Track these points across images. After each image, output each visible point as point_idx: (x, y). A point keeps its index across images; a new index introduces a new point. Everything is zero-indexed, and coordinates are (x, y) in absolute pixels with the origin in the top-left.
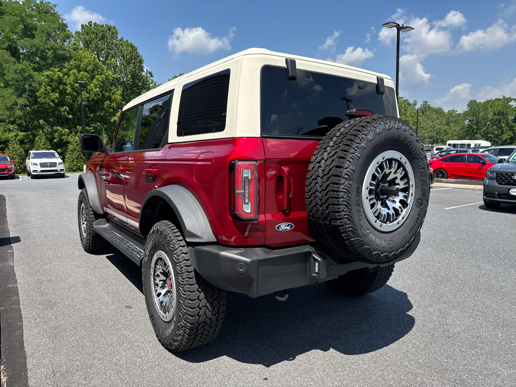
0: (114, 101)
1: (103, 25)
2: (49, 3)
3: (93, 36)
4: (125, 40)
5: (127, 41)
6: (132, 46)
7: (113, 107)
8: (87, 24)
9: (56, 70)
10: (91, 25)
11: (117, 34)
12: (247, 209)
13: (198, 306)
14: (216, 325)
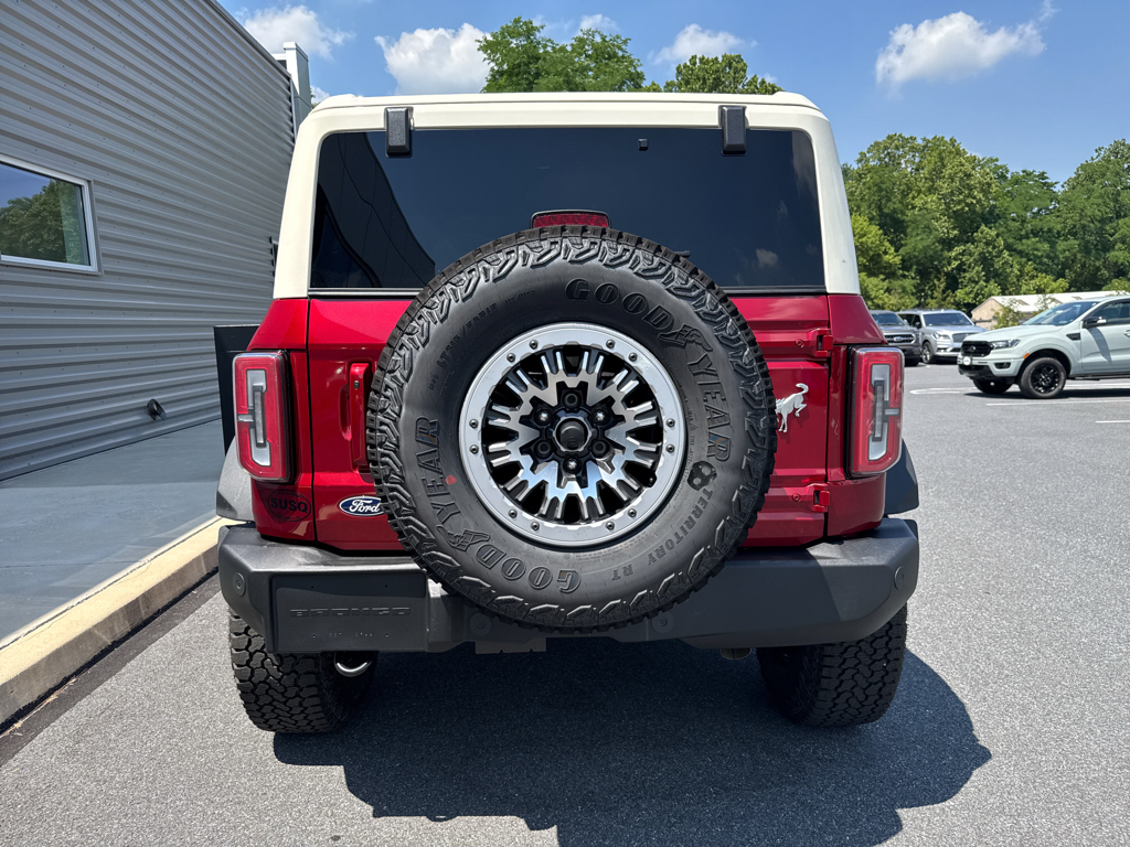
1: (716, 59)
8: (688, 63)
10: (695, 64)
11: (745, 71)
12: (263, 459)
13: (247, 649)
14: (297, 695)
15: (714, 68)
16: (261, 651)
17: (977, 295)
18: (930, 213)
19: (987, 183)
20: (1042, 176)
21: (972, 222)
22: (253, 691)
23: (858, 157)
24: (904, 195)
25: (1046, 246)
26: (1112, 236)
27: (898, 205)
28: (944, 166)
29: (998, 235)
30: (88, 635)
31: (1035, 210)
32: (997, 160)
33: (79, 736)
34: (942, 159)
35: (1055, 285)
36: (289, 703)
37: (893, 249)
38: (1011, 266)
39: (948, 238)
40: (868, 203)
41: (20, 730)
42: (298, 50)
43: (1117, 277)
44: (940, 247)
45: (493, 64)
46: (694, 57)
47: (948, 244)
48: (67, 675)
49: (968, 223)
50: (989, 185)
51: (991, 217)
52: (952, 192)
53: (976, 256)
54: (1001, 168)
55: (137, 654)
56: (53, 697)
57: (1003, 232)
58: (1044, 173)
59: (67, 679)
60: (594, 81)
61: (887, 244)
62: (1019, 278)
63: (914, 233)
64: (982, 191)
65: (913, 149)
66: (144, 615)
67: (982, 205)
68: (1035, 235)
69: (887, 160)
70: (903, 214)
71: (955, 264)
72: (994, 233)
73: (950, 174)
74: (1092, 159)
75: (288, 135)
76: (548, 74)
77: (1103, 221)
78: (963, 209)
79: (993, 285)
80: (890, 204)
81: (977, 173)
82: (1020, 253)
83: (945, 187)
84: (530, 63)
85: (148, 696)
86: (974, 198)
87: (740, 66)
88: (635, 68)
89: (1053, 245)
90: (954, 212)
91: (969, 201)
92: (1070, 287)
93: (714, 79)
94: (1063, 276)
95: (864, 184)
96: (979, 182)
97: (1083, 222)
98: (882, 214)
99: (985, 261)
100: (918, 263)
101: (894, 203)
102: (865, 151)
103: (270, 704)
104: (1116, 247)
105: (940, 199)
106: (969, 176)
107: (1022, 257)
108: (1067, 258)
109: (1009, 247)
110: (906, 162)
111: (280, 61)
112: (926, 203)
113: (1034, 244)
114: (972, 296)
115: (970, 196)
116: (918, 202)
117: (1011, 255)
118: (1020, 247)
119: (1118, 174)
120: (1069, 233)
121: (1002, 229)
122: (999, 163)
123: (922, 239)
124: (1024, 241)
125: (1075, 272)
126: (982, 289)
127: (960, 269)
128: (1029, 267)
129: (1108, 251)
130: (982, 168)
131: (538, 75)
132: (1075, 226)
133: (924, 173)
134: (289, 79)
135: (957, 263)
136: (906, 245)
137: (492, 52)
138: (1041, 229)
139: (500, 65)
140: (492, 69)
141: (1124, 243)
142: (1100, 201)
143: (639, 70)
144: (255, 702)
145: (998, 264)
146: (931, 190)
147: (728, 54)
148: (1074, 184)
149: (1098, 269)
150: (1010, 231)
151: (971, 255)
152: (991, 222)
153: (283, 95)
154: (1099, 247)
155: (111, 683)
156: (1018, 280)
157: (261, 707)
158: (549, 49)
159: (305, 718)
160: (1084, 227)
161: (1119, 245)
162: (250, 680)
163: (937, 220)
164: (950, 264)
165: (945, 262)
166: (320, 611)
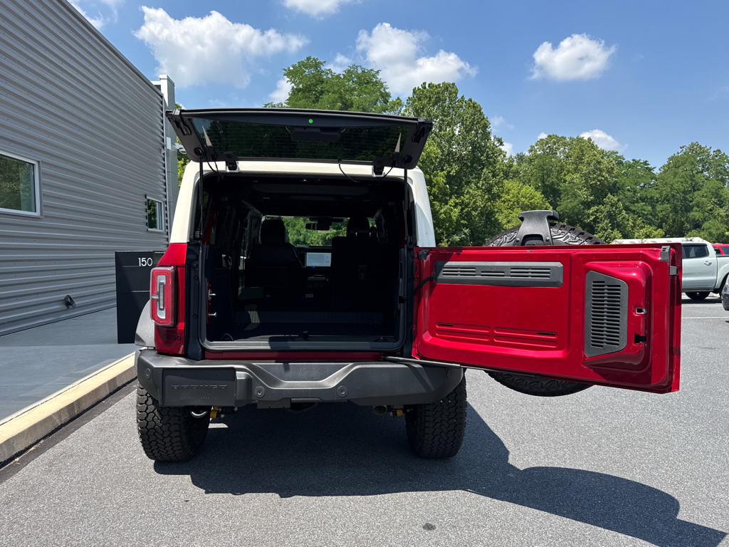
0: (435, 185)
1: (439, 85)
2: (371, 70)
3: (425, 102)
4: (466, 99)
5: (471, 100)
6: (474, 107)
7: (434, 193)
8: (420, 87)
9: (369, 153)
10: (425, 88)
11: (456, 93)
12: (162, 315)
13: (145, 411)
14: (169, 436)
15: (436, 91)
16: (153, 412)
17: (606, 238)
18: (576, 185)
19: (611, 168)
20: (645, 163)
21: (602, 191)
22: (147, 434)
23: (530, 148)
24: (559, 172)
25: (650, 208)
26: (691, 202)
27: (555, 180)
28: (584, 155)
29: (618, 201)
30: (50, 418)
31: (642, 185)
32: (617, 153)
33: (51, 464)
34: (582, 151)
35: (655, 233)
36: (165, 440)
37: (551, 208)
38: (628, 220)
39: (587, 201)
40: (535, 178)
41: (18, 462)
42: (169, 79)
43: (695, 229)
44: (582, 207)
45: (293, 85)
46: (424, 83)
47: (588, 205)
48: (39, 438)
49: (600, 192)
50: (613, 169)
51: (614, 189)
52: (589, 172)
53: (605, 213)
54: (620, 157)
55: (75, 430)
56: (32, 449)
57: (622, 199)
58: (646, 161)
59: (39, 441)
60: (357, 98)
61: (548, 204)
62: (633, 227)
63: (566, 198)
64: (608, 172)
65: (565, 144)
66: (76, 412)
67: (608, 181)
68: (643, 201)
69: (548, 151)
70: (558, 185)
71: (592, 218)
72: (616, 199)
73: (588, 161)
74: (678, 153)
75: (160, 131)
76: (329, 92)
77: (685, 192)
78: (596, 183)
79: (616, 232)
80: (549, 179)
81: (605, 161)
82: (634, 212)
83: (585, 169)
84: (317, 84)
85: (85, 448)
86: (603, 176)
87: (453, 90)
88: (384, 90)
89: (654, 207)
90: (591, 185)
91: (600, 178)
92: (666, 234)
93: (436, 98)
94: (661, 228)
95: (533, 165)
96: (606, 167)
97: (672, 193)
98: (544, 186)
99: (611, 216)
100: (568, 217)
101: (552, 178)
102: (534, 145)
103: (155, 441)
104: (694, 209)
105: (582, 177)
106: (599, 163)
107: (634, 214)
108: (664, 215)
109: (627, 209)
110: (560, 153)
111: (157, 86)
112: (573, 179)
113: (642, 206)
114: (603, 238)
115: (600, 175)
116: (568, 178)
117: (628, 213)
118: (633, 208)
119: (693, 163)
120: (664, 200)
121: (621, 196)
122: (618, 155)
123: (571, 202)
124: (636, 204)
125: (669, 225)
126: (609, 234)
127: (595, 221)
128: (639, 222)
129: (689, 211)
130: (608, 157)
131: (322, 93)
132: (668, 195)
133: (571, 160)
134: (162, 97)
135: (593, 217)
136: (560, 205)
137: (293, 77)
138: (646, 197)
139: (298, 85)
140: (293, 88)
141: (698, 207)
142: (682, 180)
143: (387, 91)
144: (148, 440)
145: (619, 219)
146: (576, 170)
147: (446, 82)
148: (667, 169)
149: (683, 223)
150: (627, 197)
151: (602, 212)
152: (614, 192)
153: (158, 107)
154: (683, 209)
155: (63, 442)
156: (632, 229)
157: (150, 443)
158: (330, 76)
159: (172, 449)
160: (673, 196)
161: (695, 208)
162: (146, 427)
163: (580, 189)
164: (589, 218)
165: (586, 216)
166: (185, 386)
